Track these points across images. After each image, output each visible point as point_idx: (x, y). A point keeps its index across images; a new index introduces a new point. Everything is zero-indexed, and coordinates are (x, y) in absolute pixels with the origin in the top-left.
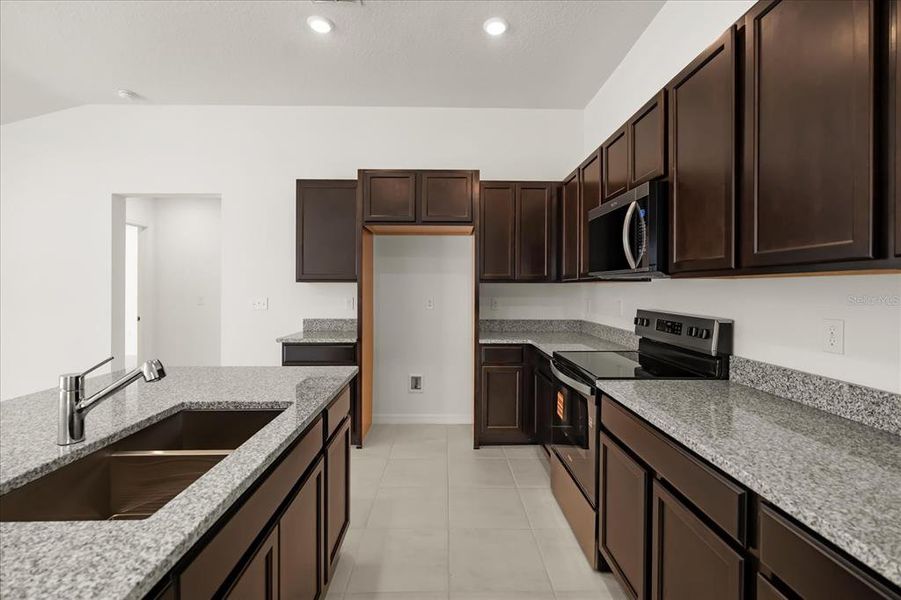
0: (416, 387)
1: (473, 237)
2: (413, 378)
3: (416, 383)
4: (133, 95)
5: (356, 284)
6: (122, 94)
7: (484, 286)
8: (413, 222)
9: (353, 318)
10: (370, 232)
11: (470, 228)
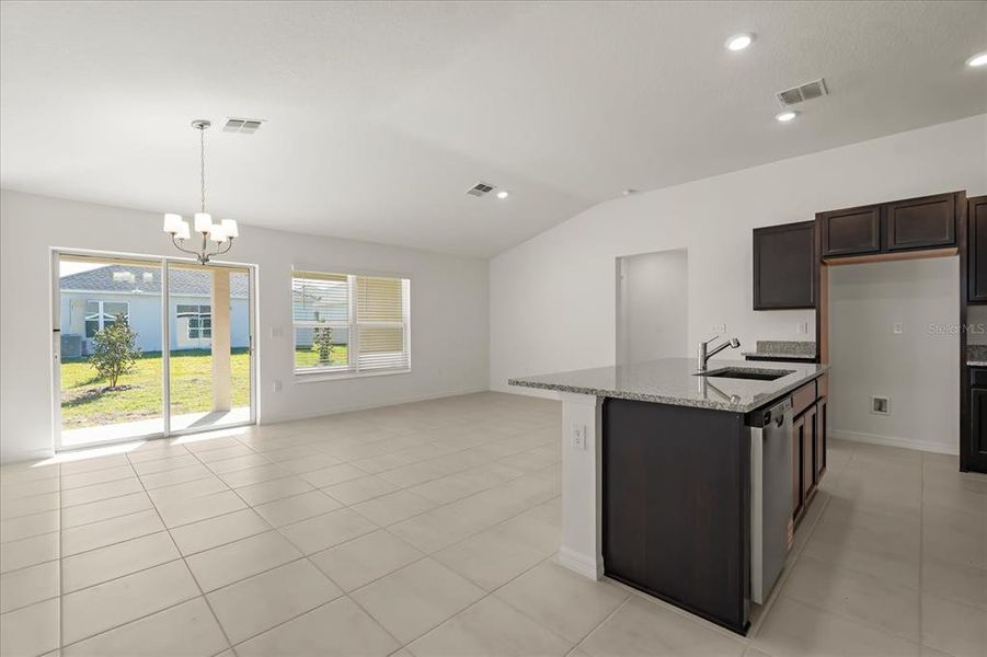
0: (880, 410)
1: (958, 257)
2: (876, 399)
3: (880, 405)
4: (631, 191)
5: (814, 311)
6: (626, 193)
7: (974, 310)
8: (879, 252)
9: (810, 340)
10: (825, 264)
11: (956, 249)
